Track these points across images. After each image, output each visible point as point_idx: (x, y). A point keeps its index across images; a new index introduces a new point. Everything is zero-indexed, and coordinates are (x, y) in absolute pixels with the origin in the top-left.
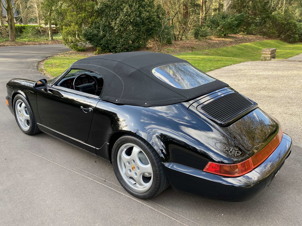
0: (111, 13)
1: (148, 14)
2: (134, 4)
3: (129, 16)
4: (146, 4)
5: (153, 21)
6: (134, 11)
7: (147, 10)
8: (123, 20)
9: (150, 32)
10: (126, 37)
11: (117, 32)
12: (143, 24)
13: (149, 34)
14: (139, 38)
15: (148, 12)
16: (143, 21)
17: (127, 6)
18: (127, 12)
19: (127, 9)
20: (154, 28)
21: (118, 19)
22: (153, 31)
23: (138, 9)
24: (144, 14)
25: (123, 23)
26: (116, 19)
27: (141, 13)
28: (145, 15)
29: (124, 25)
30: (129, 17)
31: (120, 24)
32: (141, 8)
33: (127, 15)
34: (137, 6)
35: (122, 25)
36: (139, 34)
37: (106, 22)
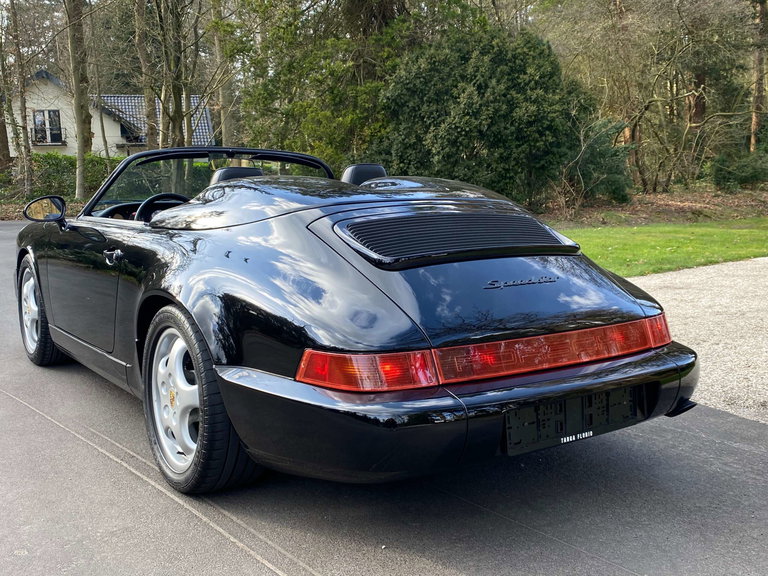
0: (425, 107)
1: (533, 108)
2: (494, 81)
3: (476, 114)
4: (530, 81)
5: (549, 128)
6: (492, 102)
7: (533, 98)
8: (457, 127)
9: (542, 162)
10: (465, 175)
11: (439, 162)
12: (521, 137)
13: (538, 166)
14: (506, 178)
15: (535, 102)
16: (519, 130)
17: (471, 89)
18: (470, 105)
19: (470, 97)
20: (555, 150)
21: (443, 126)
22: (549, 157)
23: (505, 95)
24: (520, 108)
25: (457, 138)
26: (437, 125)
27: (512, 105)
28: (524, 111)
29: (461, 143)
30: (476, 119)
31: (448, 140)
32: (513, 93)
33: (468, 114)
34: (502, 87)
35: (454, 143)
36: (507, 167)
37: (408, 136)
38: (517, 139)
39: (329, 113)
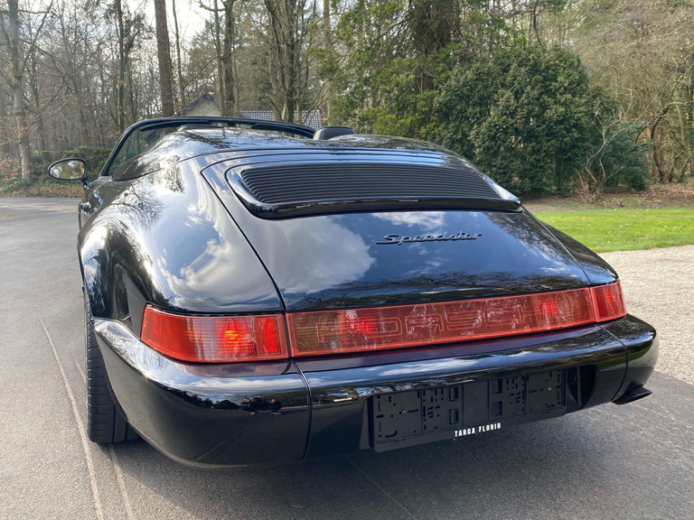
0: (470, 110)
1: (562, 109)
2: (529, 88)
3: (512, 115)
4: (560, 87)
5: (575, 126)
6: (527, 105)
7: (562, 101)
8: (496, 125)
9: (569, 154)
10: (502, 164)
11: (479, 154)
12: (550, 134)
13: (565, 157)
14: (537, 167)
15: (564, 104)
16: (550, 128)
17: (508, 93)
18: (507, 107)
19: (508, 100)
20: (580, 144)
21: (484, 124)
22: (575, 150)
23: (538, 99)
24: (551, 109)
25: (495, 133)
26: (479, 124)
27: (544, 107)
28: (555, 111)
29: (499, 138)
30: (512, 118)
31: (489, 136)
32: (545, 97)
33: (505, 114)
34: (536, 92)
35: (493, 138)
36: (538, 158)
37: (456, 132)
38: (548, 135)
39: (394, 116)
